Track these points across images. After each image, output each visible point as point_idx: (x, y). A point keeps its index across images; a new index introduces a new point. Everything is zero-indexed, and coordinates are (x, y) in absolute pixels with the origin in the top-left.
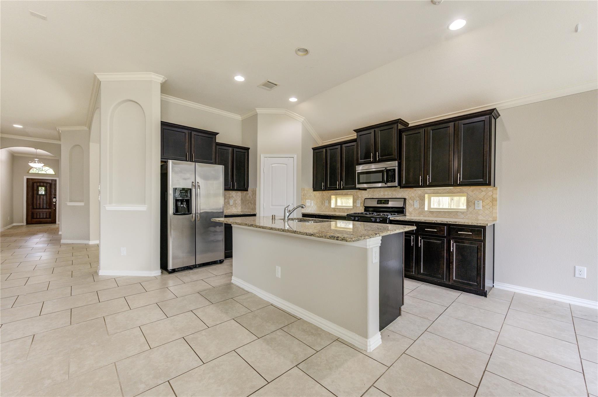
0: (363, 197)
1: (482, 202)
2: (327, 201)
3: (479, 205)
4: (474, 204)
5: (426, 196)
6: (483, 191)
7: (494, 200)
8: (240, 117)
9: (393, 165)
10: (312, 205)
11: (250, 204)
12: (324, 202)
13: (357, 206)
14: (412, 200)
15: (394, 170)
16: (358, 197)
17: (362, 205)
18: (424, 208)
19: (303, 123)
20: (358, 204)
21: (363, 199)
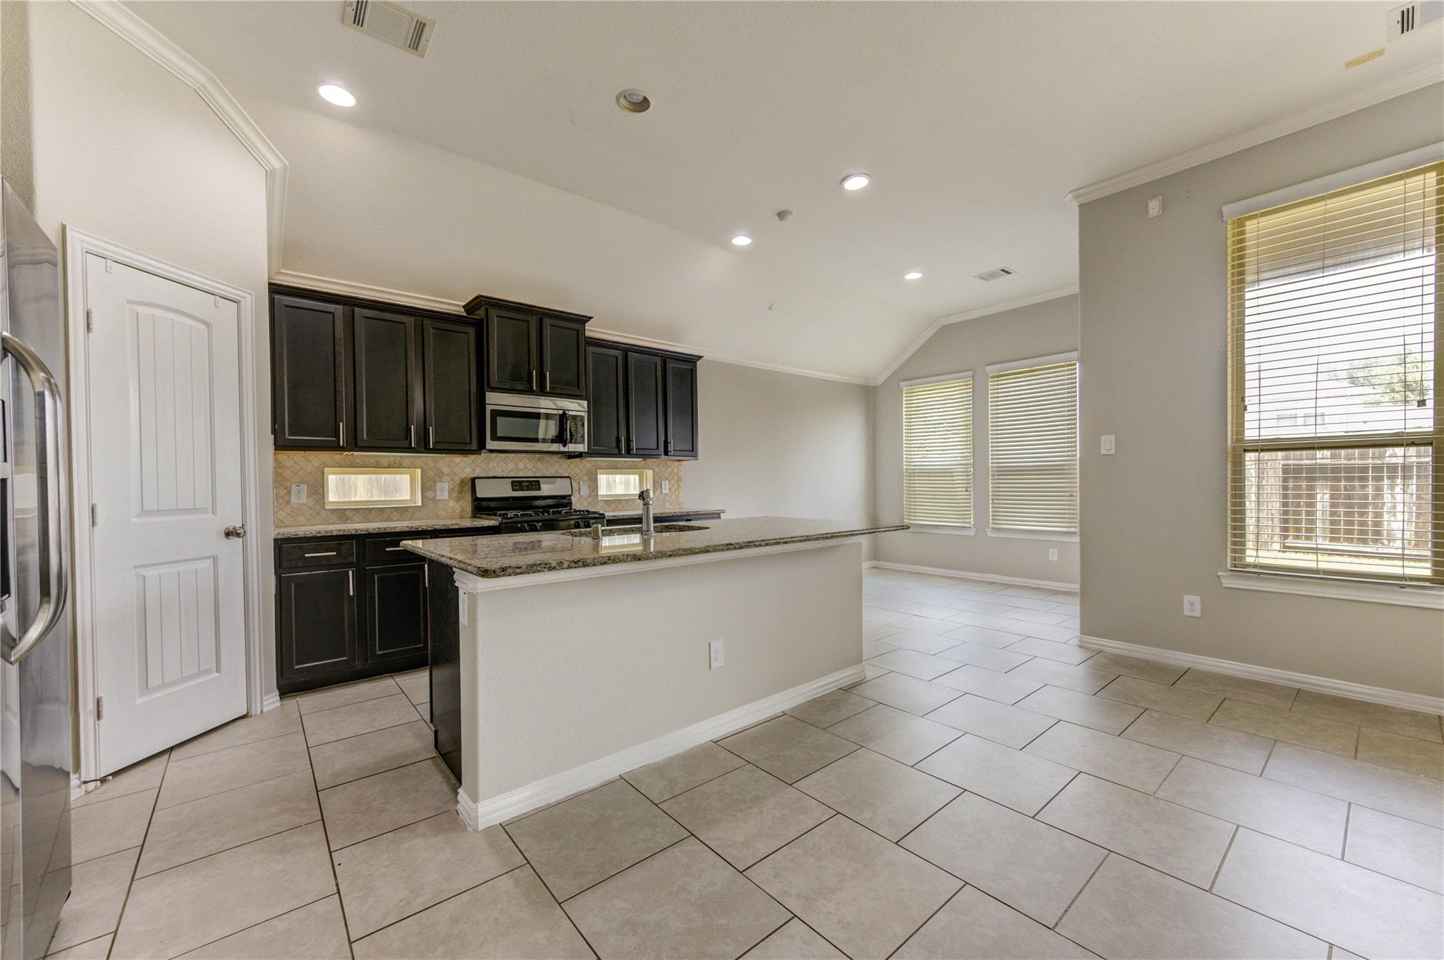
0: (455, 474)
1: (670, 482)
3: (666, 487)
4: (661, 485)
5: (599, 472)
6: (669, 467)
7: (679, 480)
9: (578, 407)
13: (438, 498)
14: (575, 481)
15: (582, 418)
16: (440, 475)
17: (455, 495)
18: (597, 495)
19: (270, 175)
20: (443, 491)
21: (457, 479)
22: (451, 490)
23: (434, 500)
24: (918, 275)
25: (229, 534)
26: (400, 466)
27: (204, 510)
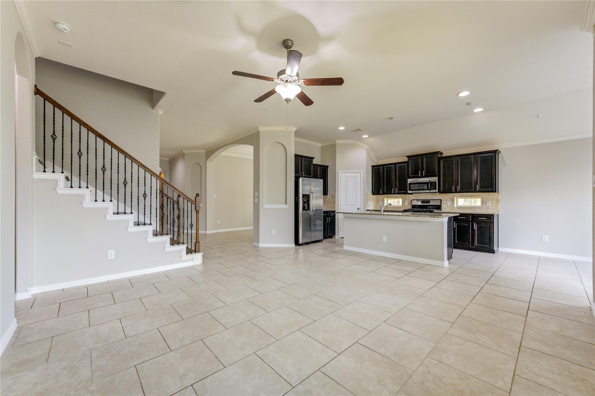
0: (410, 199)
1: (491, 201)
2: (381, 202)
3: (489, 204)
4: (486, 202)
5: (455, 198)
6: (491, 195)
7: (498, 200)
8: (320, 145)
9: (435, 179)
10: (372, 204)
11: (329, 204)
12: (378, 203)
13: (405, 205)
14: (445, 201)
15: (436, 182)
16: (406, 199)
17: (409, 204)
18: (454, 205)
19: (367, 149)
20: (407, 203)
25: (359, 209)
26: (398, 197)
27: (355, 205)
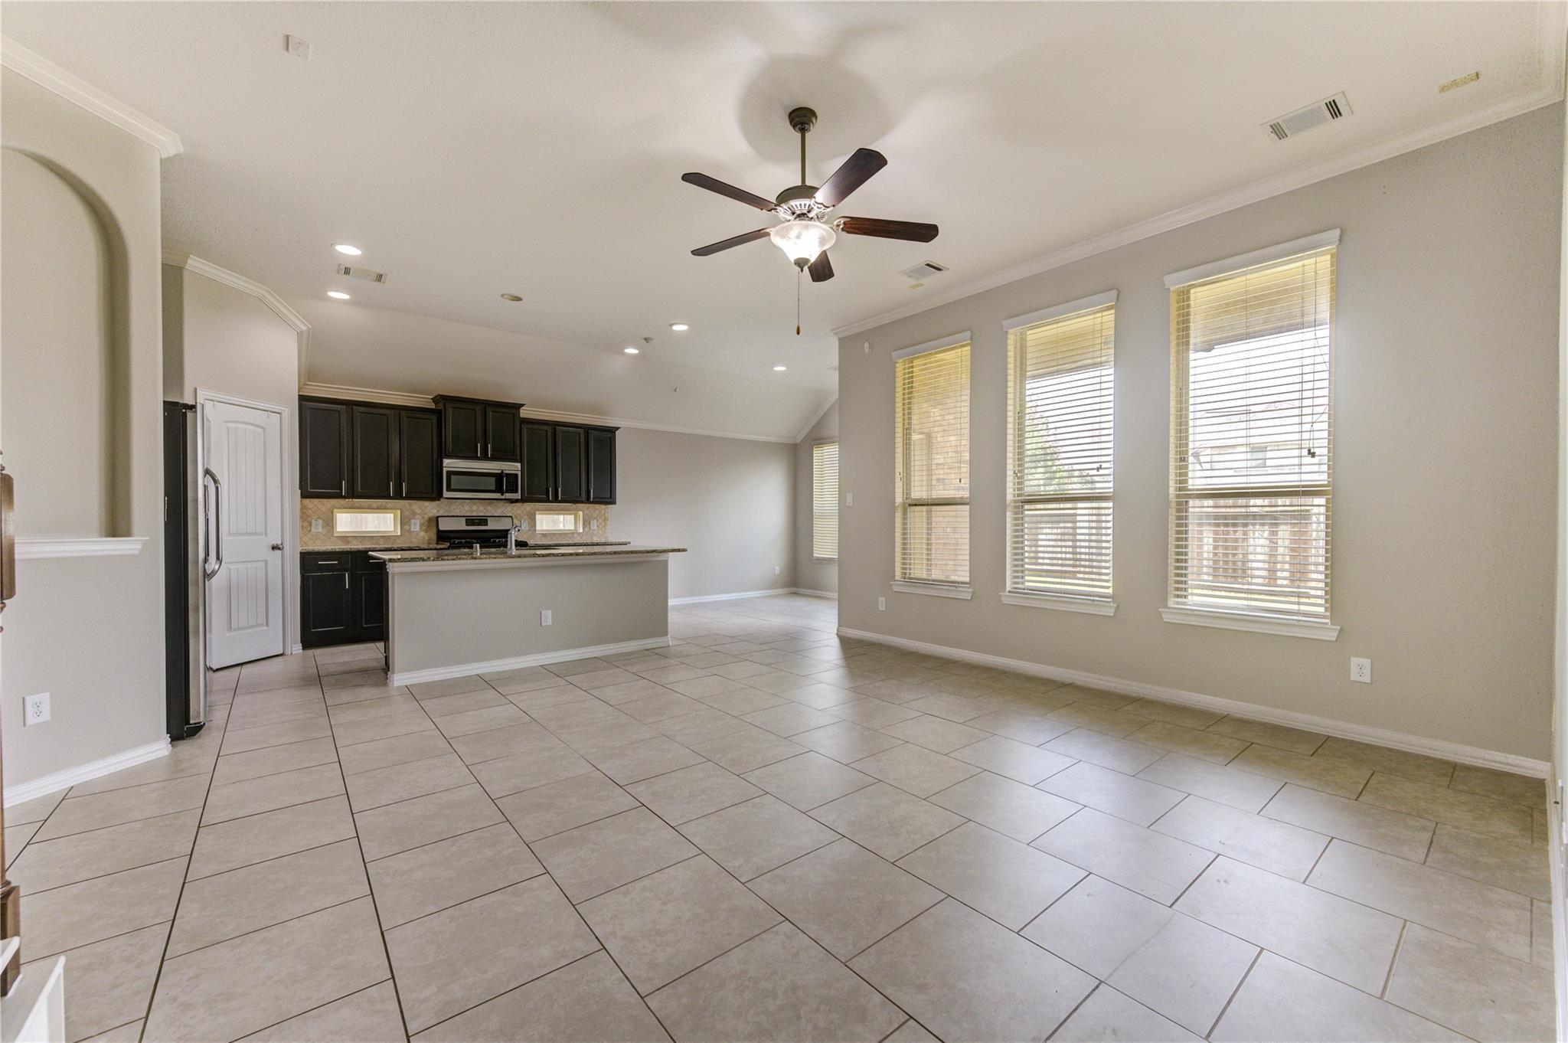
0: (425, 514)
1: (598, 521)
2: (320, 521)
3: (594, 525)
4: (590, 523)
5: (537, 513)
6: (596, 509)
7: (606, 519)
9: (514, 467)
12: (305, 524)
13: (412, 529)
14: (517, 519)
15: (516, 475)
16: (414, 514)
17: (425, 528)
18: (535, 530)
19: (300, 334)
20: (416, 526)
21: (426, 517)
22: (422, 525)
23: (409, 531)
24: (783, 368)
25: (274, 548)
26: (386, 508)
27: (261, 534)
